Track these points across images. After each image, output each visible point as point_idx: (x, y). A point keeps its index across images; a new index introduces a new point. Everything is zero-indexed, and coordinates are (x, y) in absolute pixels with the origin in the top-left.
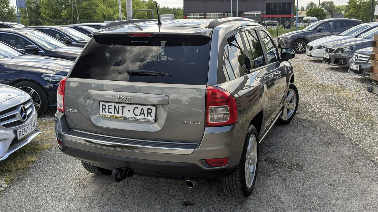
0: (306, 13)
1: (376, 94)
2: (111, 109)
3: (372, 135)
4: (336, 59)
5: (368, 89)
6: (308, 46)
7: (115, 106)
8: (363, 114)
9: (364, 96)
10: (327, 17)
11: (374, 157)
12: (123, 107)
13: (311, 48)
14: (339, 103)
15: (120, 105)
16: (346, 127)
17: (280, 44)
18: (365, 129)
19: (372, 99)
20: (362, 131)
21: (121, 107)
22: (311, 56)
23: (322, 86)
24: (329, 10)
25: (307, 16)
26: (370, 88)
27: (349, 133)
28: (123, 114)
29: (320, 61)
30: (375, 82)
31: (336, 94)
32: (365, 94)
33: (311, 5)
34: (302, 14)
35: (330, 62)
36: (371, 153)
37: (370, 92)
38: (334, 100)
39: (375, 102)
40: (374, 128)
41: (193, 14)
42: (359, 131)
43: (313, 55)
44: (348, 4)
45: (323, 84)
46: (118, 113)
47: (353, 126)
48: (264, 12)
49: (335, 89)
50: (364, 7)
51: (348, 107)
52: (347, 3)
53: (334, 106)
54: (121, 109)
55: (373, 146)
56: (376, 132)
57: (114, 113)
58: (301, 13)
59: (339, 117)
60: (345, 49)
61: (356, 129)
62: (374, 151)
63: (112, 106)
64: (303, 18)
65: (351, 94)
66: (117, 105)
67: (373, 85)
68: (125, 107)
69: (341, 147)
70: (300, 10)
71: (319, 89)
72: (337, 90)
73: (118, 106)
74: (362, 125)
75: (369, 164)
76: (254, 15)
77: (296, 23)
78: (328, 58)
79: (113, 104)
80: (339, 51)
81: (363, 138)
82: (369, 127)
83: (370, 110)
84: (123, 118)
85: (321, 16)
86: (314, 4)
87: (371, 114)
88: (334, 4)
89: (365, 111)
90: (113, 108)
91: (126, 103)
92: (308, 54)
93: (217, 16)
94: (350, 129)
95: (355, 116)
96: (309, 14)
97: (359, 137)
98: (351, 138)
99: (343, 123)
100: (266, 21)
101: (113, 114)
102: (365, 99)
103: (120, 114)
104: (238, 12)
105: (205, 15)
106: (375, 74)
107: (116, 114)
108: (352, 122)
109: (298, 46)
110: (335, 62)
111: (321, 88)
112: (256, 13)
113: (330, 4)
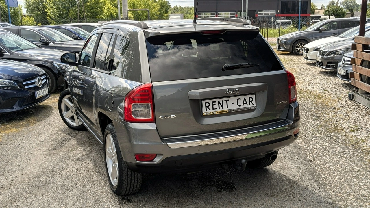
0: (323, 12)
1: (356, 102)
2: (215, 105)
3: (331, 150)
4: (328, 63)
5: (349, 96)
6: (305, 48)
7: (219, 102)
8: (333, 125)
9: (344, 103)
10: (346, 16)
11: (321, 176)
12: (227, 101)
13: (308, 50)
14: (314, 111)
15: (224, 99)
16: (307, 140)
17: (280, 46)
18: (327, 142)
19: (351, 108)
20: (323, 145)
21: (225, 101)
22: (307, 58)
23: (304, 93)
24: (350, 8)
25: (325, 15)
26: (351, 95)
27: (307, 147)
28: (227, 107)
29: (314, 64)
30: (356, 89)
31: (315, 101)
32: (346, 102)
33: (332, 4)
35: (322, 66)
36: (320, 171)
37: (351, 99)
38: (309, 109)
39: (353, 111)
40: (338, 141)
41: (204, 13)
42: (319, 145)
43: (309, 58)
45: (306, 90)
46: (223, 108)
47: (315, 139)
48: (279, 11)
49: (317, 96)
51: (321, 116)
53: (306, 116)
54: (225, 103)
55: (326, 163)
56: (337, 147)
57: (219, 108)
58: (319, 12)
59: (306, 128)
60: (338, 52)
61: (318, 142)
62: (325, 169)
63: (215, 102)
64: (320, 17)
65: (332, 102)
66: (220, 100)
67: (354, 92)
68: (228, 100)
69: (291, 163)
71: (300, 95)
72: (319, 97)
73: (222, 101)
74: (326, 138)
75: (311, 185)
76: (268, 14)
77: (312, 22)
78: (320, 61)
79: (217, 100)
80: (332, 54)
81: (320, 153)
82: (332, 140)
83: (343, 120)
84: (228, 111)
85: (339, 15)
86: (335, 3)
87: (342, 125)
88: (357, 2)
89: (337, 121)
90: (217, 103)
91: (230, 97)
92: (305, 57)
93: (229, 15)
94: (311, 143)
95: (323, 128)
96: (327, 13)
97: (316, 152)
98: (307, 153)
99: (306, 135)
101: (218, 110)
102: (344, 108)
103: (225, 108)
104: (248, 11)
105: (216, 14)
106: (356, 80)
107: (221, 109)
108: (316, 134)
109: (299, 47)
110: (327, 65)
111: (303, 94)
112: (270, 12)
113: (352, 3)
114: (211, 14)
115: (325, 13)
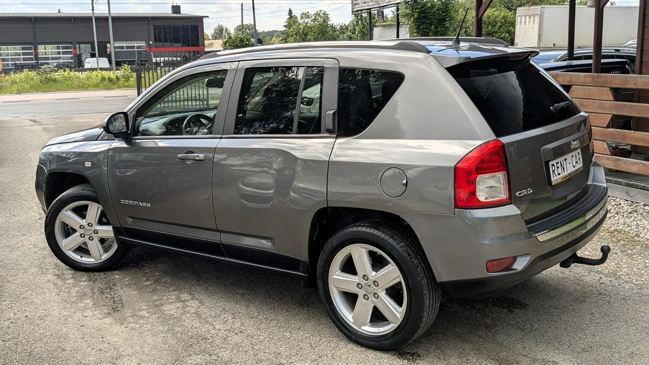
2: (559, 168)
15: (563, 158)
33: (220, 31)
34: (214, 46)
44: (284, 29)
48: (151, 42)
50: (314, 33)
52: (284, 26)
58: (212, 44)
63: (558, 163)
70: (210, 37)
73: (563, 161)
76: (133, 47)
79: (559, 160)
86: (224, 29)
90: (560, 165)
93: (61, 50)
96: (227, 45)
100: (162, 59)
105: (34, 49)
112: (136, 45)
113: (249, 30)
114: (23, 49)
115: (225, 46)
